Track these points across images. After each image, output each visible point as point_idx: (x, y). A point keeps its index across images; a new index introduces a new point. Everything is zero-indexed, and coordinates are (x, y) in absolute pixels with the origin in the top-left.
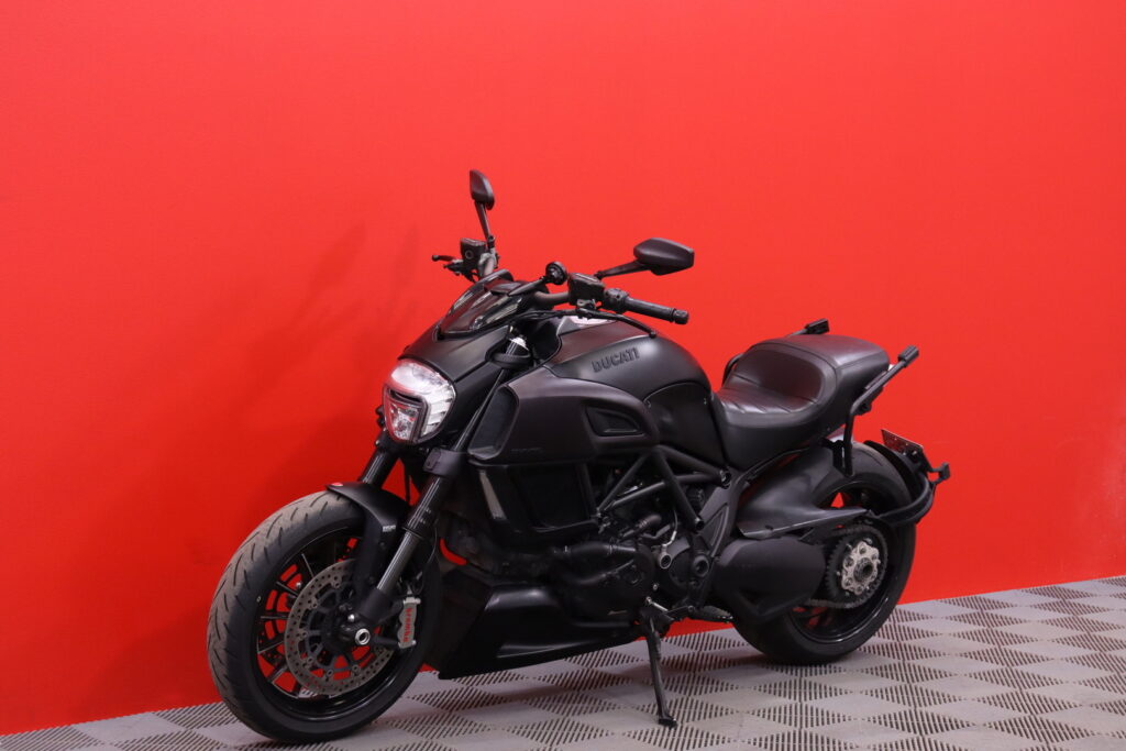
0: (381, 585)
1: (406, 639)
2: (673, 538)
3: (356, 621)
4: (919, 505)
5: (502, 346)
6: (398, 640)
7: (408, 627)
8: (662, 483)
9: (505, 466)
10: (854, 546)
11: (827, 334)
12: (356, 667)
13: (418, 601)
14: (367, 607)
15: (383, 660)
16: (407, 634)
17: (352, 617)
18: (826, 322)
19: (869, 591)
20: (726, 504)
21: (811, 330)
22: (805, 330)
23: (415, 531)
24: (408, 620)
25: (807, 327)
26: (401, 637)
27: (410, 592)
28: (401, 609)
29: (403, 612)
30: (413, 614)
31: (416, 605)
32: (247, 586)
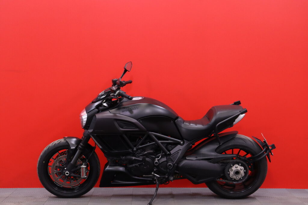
0: (72, 162)
1: (83, 176)
2: (160, 157)
3: (66, 170)
4: (258, 156)
5: (101, 105)
6: (81, 176)
8: (154, 142)
9: (95, 135)
10: (233, 165)
11: (240, 105)
13: (86, 167)
14: (69, 166)
16: (83, 174)
17: (65, 168)
18: (239, 101)
19: (242, 180)
20: (180, 150)
21: (235, 104)
22: (233, 104)
23: (80, 149)
24: (83, 171)
25: (234, 103)
26: (82, 175)
27: (84, 164)
28: (80, 168)
29: (81, 169)
30: (84, 170)
31: (85, 168)
32: (41, 159)
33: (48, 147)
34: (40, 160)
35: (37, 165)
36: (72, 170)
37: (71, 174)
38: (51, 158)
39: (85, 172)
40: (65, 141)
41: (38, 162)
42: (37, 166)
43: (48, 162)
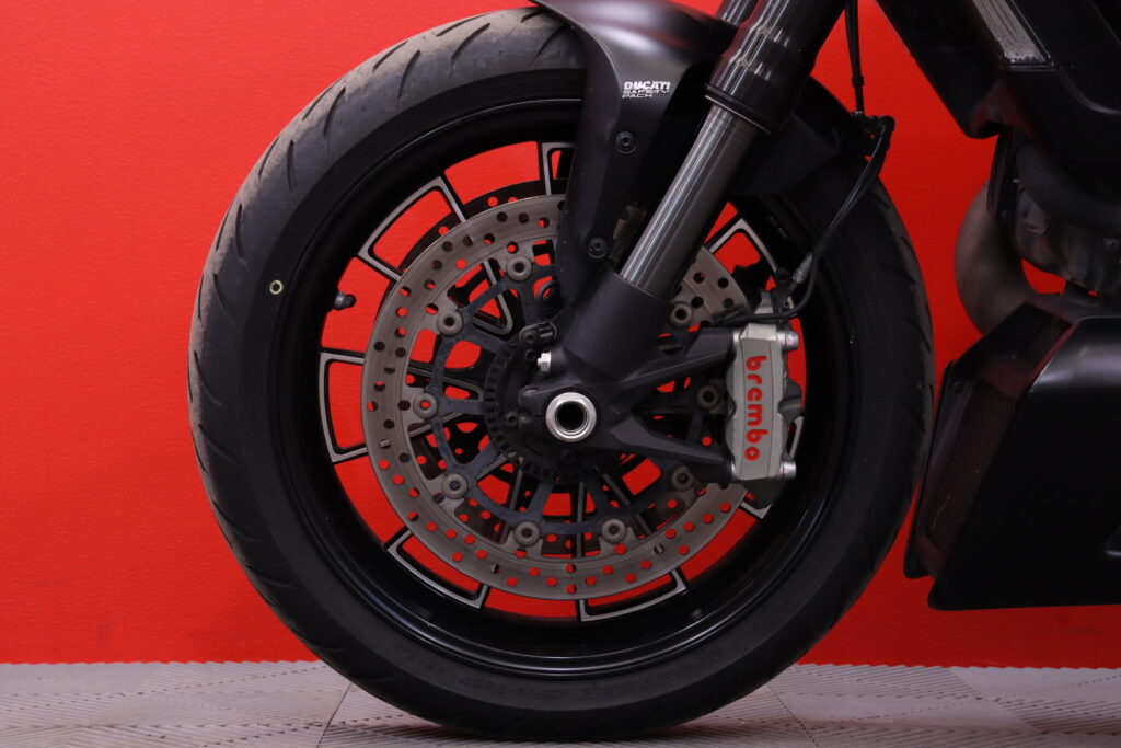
0: (632, 270)
1: (752, 454)
3: (556, 372)
6: (729, 457)
7: (756, 414)
12: (614, 526)
13: (792, 339)
15: (709, 519)
16: (755, 435)
17: (546, 357)
23: (733, 104)
24: (755, 393)
26: (738, 441)
27: (764, 310)
28: (730, 355)
29: (739, 370)
30: (775, 379)
31: (786, 351)
32: (237, 245)
33: (330, 98)
34: (228, 263)
35: (196, 326)
36: (633, 377)
37: (617, 421)
38: (353, 252)
39: (781, 405)
40: (536, 23)
41: (208, 285)
42: (194, 342)
43: (323, 299)
